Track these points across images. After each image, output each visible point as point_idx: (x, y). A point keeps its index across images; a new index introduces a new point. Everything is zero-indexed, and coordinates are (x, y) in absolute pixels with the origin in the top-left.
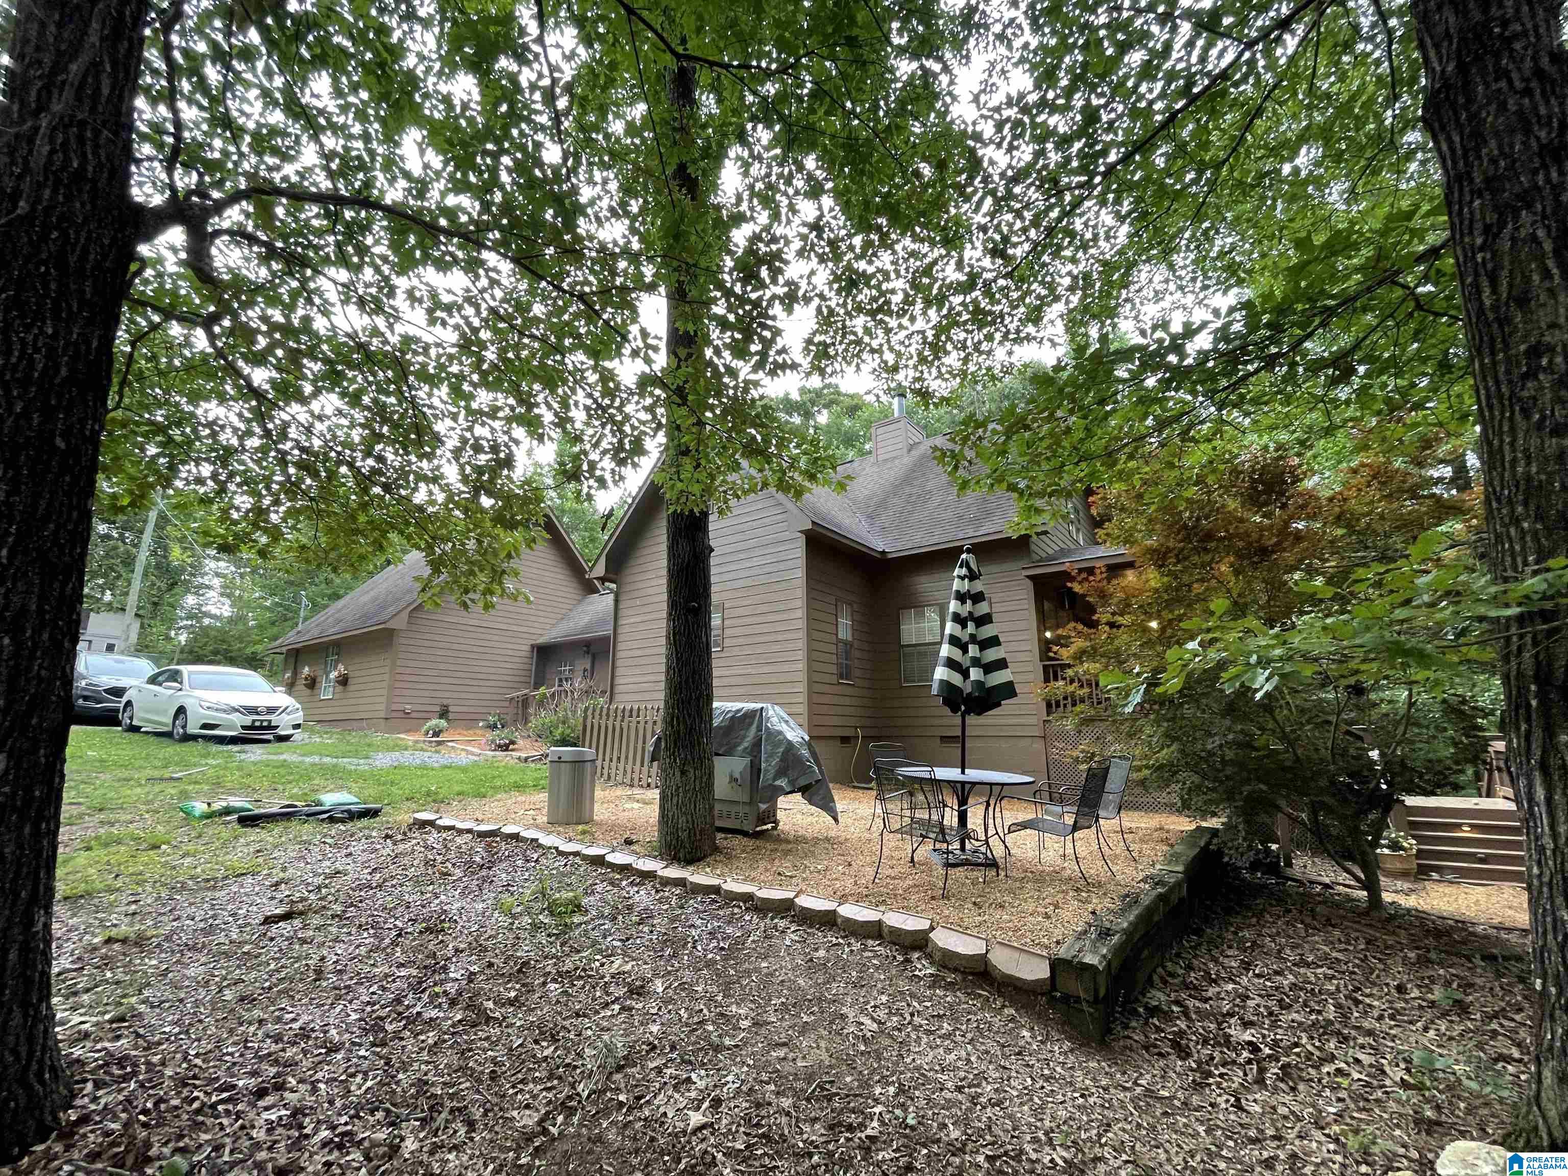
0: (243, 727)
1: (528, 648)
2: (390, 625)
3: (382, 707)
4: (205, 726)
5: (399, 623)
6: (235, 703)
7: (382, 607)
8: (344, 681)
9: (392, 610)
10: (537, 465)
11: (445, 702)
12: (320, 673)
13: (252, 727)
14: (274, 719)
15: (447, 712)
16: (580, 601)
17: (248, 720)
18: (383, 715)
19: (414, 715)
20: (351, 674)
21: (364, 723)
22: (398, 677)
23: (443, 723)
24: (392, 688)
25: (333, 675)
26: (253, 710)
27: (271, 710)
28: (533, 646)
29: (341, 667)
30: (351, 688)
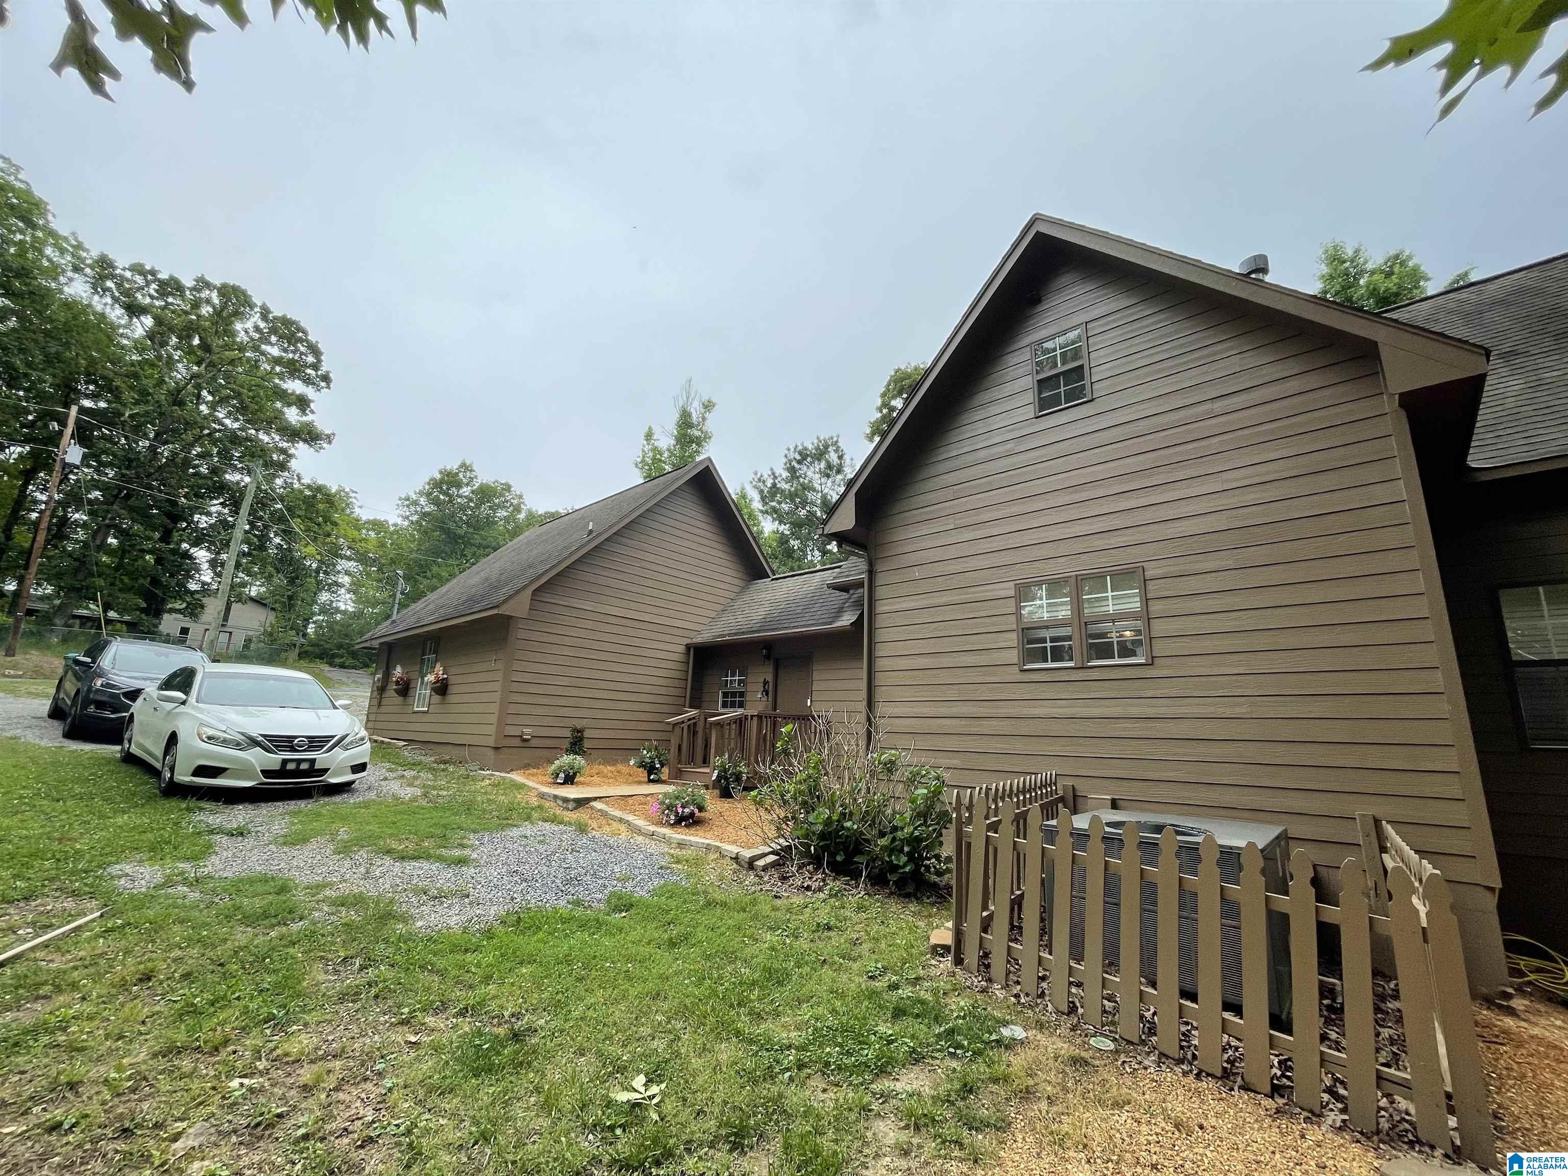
0: (266, 773)
1: (682, 649)
2: (505, 610)
3: (491, 730)
4: (201, 771)
5: (519, 607)
6: (255, 731)
7: (495, 587)
8: (442, 688)
9: (505, 591)
10: (655, 449)
11: (579, 724)
12: (413, 675)
13: (282, 772)
14: (321, 758)
15: (581, 739)
16: (743, 589)
17: (274, 760)
18: (491, 742)
19: (534, 743)
20: (453, 680)
21: (466, 752)
22: (515, 687)
23: (579, 760)
24: (505, 703)
25: (431, 678)
26: (286, 743)
27: (316, 742)
28: (688, 647)
29: (439, 669)
30: (451, 698)
